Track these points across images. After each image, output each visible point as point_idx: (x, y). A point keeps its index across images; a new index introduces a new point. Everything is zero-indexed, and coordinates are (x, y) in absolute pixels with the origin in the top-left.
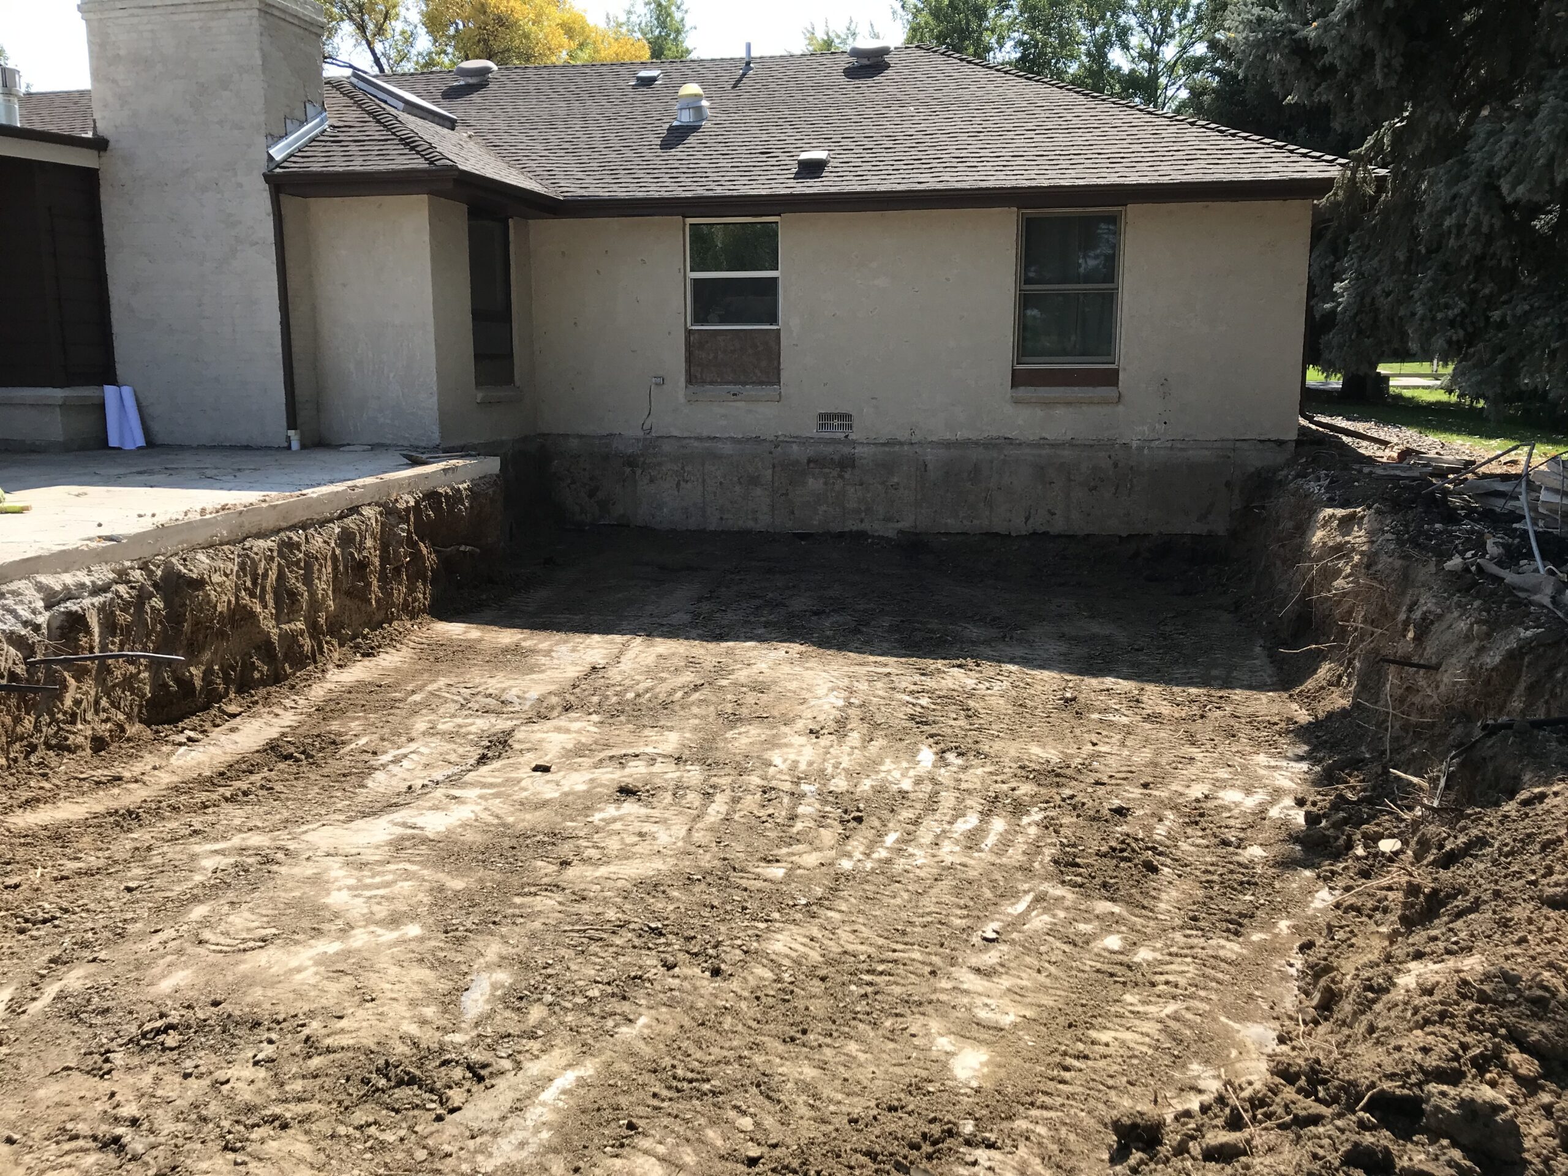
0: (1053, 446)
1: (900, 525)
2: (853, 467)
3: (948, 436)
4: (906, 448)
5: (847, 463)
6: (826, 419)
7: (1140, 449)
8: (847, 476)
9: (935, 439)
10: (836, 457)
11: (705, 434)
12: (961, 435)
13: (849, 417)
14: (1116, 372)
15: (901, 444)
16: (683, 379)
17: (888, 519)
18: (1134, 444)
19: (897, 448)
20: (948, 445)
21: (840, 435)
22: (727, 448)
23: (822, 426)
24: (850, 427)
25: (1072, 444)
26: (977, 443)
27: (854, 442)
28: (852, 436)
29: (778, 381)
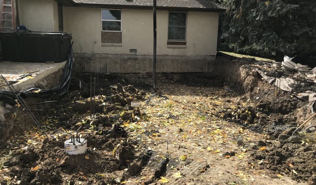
0: (175, 56)
1: (146, 71)
2: (137, 60)
4: (147, 56)
6: (131, 50)
7: (190, 57)
8: (136, 62)
10: (133, 58)
11: (106, 53)
13: (136, 50)
14: (186, 42)
16: (101, 41)
17: (144, 70)
18: (189, 56)
19: (145, 56)
21: (134, 53)
22: (110, 56)
23: (130, 52)
24: (136, 52)
25: (178, 56)
26: (161, 55)
27: (137, 55)
28: (137, 54)
29: (121, 42)
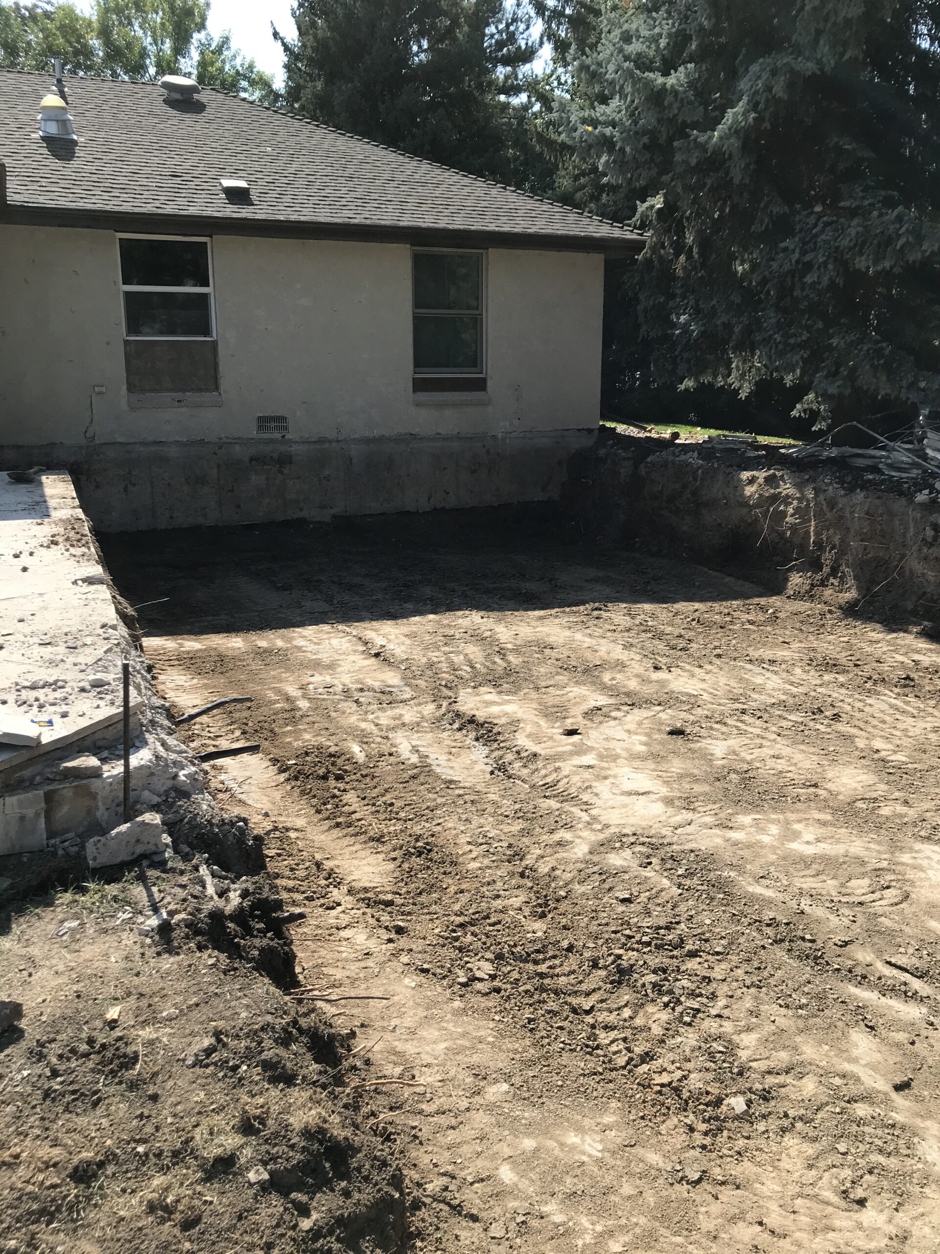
0: (445, 439)
1: (333, 511)
2: (291, 463)
3: (368, 434)
4: (334, 444)
5: (284, 460)
6: (264, 422)
7: (504, 439)
8: (286, 471)
9: (356, 436)
10: (275, 455)
11: (151, 439)
12: (376, 433)
13: (283, 419)
14: (484, 381)
15: (330, 442)
16: (124, 387)
17: (322, 507)
18: (500, 436)
19: (327, 445)
20: (367, 441)
21: (277, 435)
22: (173, 452)
23: (260, 428)
24: (286, 428)
25: (458, 437)
26: (389, 439)
27: (290, 441)
28: (289, 436)
29: (217, 388)
